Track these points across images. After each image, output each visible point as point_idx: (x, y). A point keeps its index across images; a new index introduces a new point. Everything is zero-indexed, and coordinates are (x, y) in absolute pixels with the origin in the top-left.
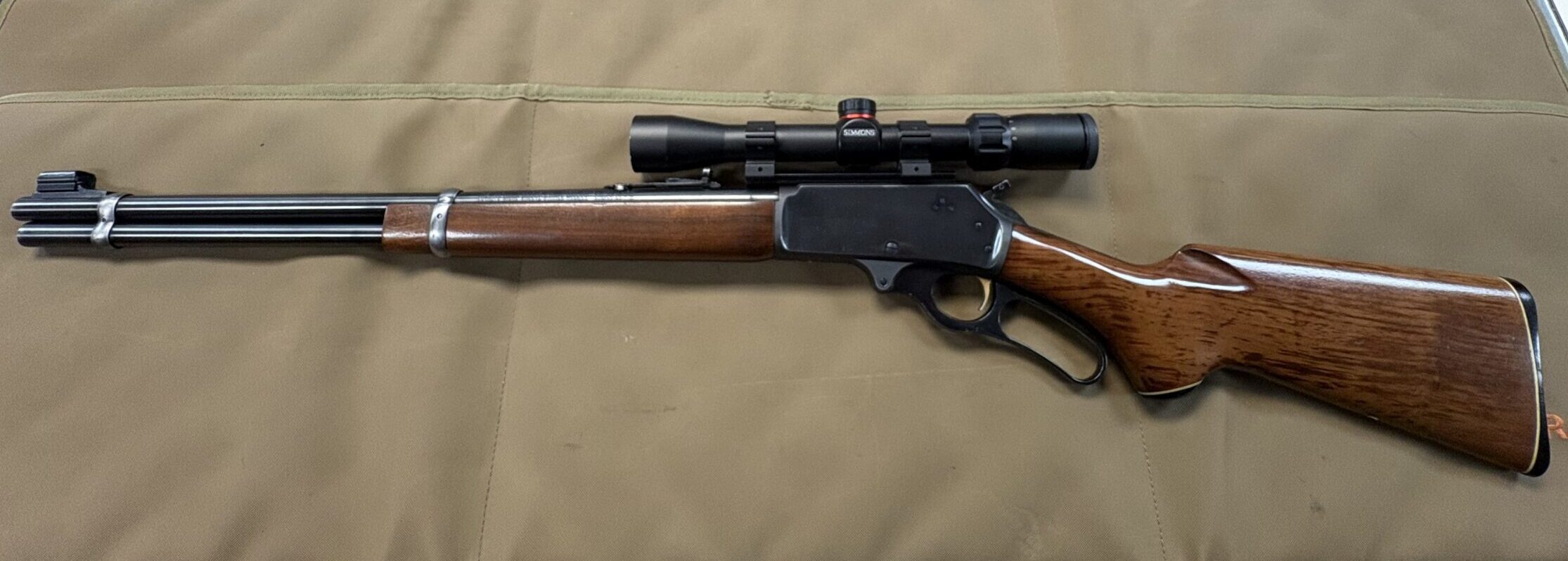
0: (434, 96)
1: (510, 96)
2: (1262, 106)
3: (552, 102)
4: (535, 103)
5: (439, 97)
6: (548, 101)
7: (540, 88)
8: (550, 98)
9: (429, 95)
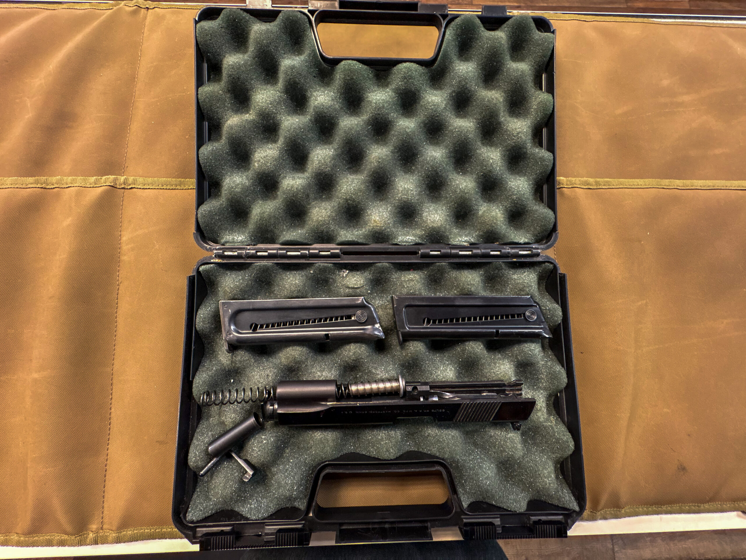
0: (43, 186)
1: (102, 185)
2: (671, 187)
5: (48, 187)
7: (127, 179)
9: (39, 186)
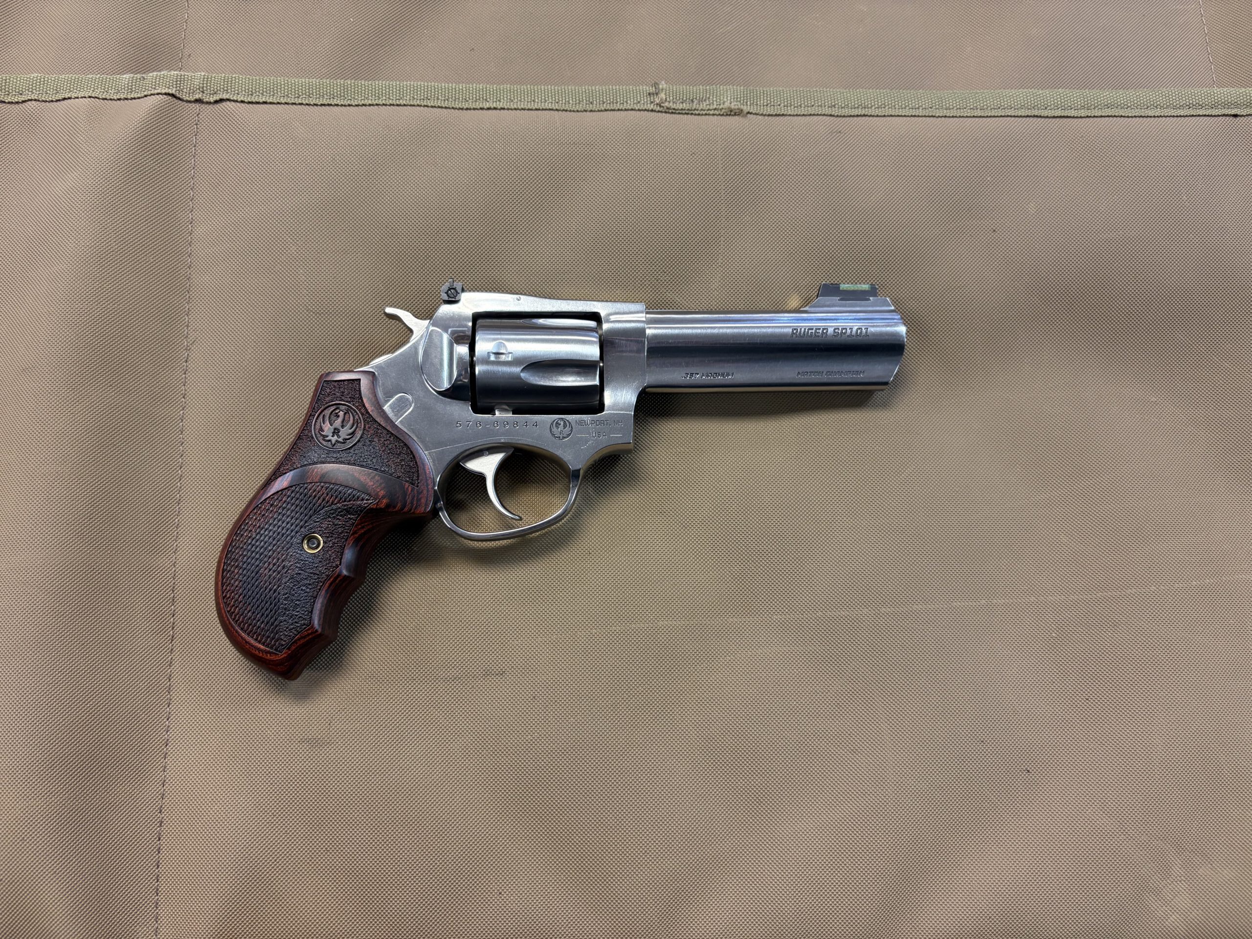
1: (148, 93)
3: (228, 103)
4: (197, 106)
5: (9, 99)
6: (221, 100)
7: (206, 79)
8: (225, 96)
